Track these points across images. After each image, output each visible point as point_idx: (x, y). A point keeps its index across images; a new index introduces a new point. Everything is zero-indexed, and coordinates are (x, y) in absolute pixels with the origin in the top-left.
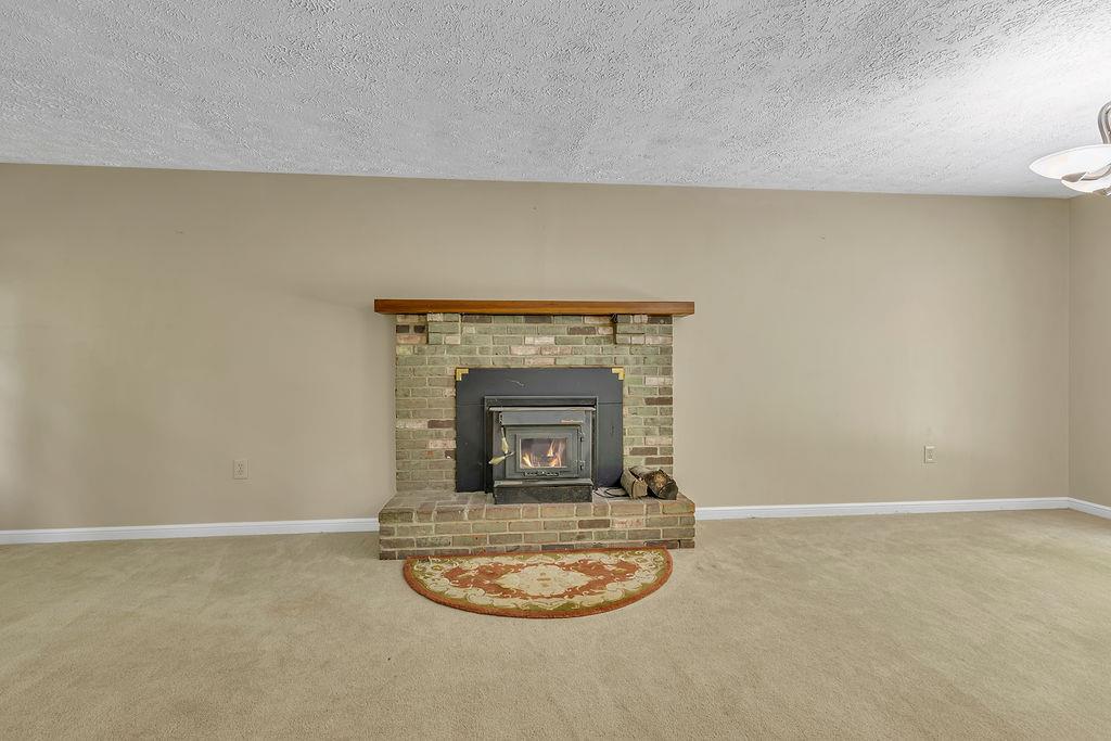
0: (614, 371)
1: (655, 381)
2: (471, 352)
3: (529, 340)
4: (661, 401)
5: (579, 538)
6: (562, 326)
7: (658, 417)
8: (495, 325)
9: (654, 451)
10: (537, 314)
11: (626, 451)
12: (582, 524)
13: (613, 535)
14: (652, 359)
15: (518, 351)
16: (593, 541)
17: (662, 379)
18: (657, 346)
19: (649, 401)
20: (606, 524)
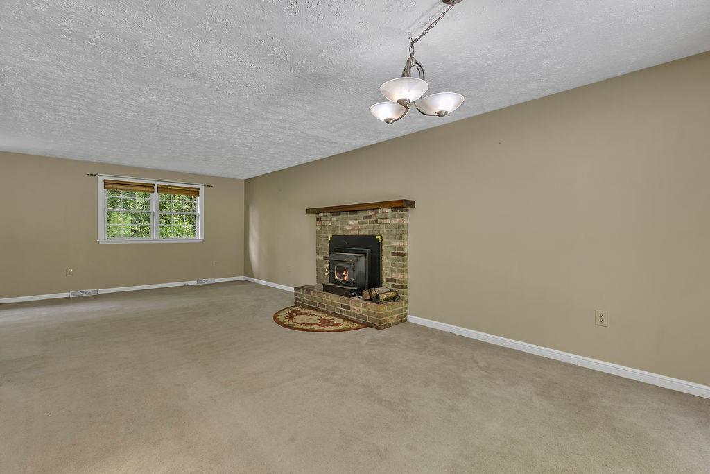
0: (377, 237)
1: (395, 243)
2: (334, 228)
3: (351, 222)
4: (398, 254)
5: (341, 312)
6: (361, 215)
7: (397, 263)
8: (341, 216)
9: (394, 280)
10: (353, 210)
11: (384, 279)
12: (342, 306)
13: (351, 314)
14: (394, 231)
15: (348, 228)
16: (345, 314)
17: (398, 242)
18: (395, 224)
19: (393, 254)
20: (349, 308)
